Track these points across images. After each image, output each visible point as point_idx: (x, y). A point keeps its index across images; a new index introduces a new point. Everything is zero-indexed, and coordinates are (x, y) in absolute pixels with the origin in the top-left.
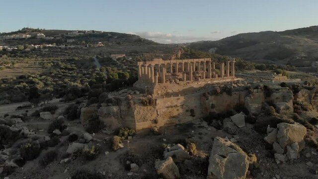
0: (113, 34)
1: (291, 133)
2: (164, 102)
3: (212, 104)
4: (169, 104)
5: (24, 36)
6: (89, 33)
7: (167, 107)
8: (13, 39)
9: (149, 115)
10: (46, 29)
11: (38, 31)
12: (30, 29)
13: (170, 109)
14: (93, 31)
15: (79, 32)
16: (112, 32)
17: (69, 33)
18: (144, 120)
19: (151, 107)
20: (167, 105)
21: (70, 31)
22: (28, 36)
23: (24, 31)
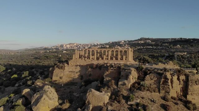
0: (194, 40)
1: (91, 97)
2: (68, 69)
3: (90, 74)
4: (71, 70)
5: (140, 42)
6: (178, 39)
7: (69, 72)
8: (134, 44)
9: (60, 73)
10: (153, 38)
11: (149, 39)
12: (145, 38)
13: (70, 73)
14: (181, 38)
15: (172, 39)
16: (194, 39)
17: (165, 40)
18: (57, 76)
19: (62, 70)
20: (70, 70)
21: (167, 39)
22: (142, 42)
23: (141, 40)
